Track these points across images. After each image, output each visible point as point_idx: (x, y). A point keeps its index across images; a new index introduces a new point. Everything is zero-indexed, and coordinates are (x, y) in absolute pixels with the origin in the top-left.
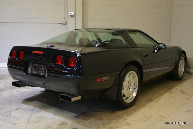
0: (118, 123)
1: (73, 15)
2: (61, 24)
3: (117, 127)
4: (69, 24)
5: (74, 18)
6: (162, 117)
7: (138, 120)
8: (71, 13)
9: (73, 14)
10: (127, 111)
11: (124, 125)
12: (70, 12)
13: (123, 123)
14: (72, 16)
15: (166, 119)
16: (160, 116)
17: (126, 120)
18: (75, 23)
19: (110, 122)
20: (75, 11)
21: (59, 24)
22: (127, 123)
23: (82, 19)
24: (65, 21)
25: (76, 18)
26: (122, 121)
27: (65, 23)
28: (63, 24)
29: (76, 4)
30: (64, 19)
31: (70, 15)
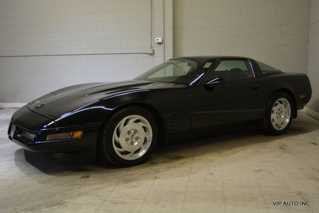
1: (161, 42)
4: (156, 53)
5: (162, 46)
8: (157, 40)
9: (160, 40)
12: (157, 38)
14: (159, 43)
18: (164, 52)
20: (164, 37)
21: (146, 55)
24: (152, 50)
25: (165, 46)
27: (152, 53)
28: (151, 54)
29: (165, 27)
30: (151, 48)
31: (157, 41)
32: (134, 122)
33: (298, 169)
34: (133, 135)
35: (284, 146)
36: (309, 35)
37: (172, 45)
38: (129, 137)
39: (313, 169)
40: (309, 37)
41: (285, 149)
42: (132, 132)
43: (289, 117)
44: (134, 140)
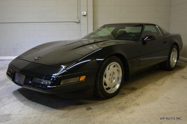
0: (128, 103)
1: (86, 14)
3: (127, 107)
4: (82, 22)
5: (86, 17)
6: (168, 98)
7: (146, 101)
8: (83, 13)
9: (85, 13)
10: (135, 93)
11: (134, 105)
12: (83, 12)
13: (132, 104)
14: (84, 15)
15: (172, 100)
16: (165, 97)
17: (135, 100)
18: (87, 21)
19: (121, 102)
21: (74, 23)
22: (136, 103)
23: (93, 18)
24: (78, 20)
25: (88, 17)
26: (131, 102)
27: (79, 22)
28: (77, 23)
29: (88, 5)
30: (78, 18)
31: (83, 14)
32: (113, 67)
34: (112, 76)
36: (170, 12)
38: (110, 77)
42: (112, 73)
43: (176, 59)
44: (113, 79)
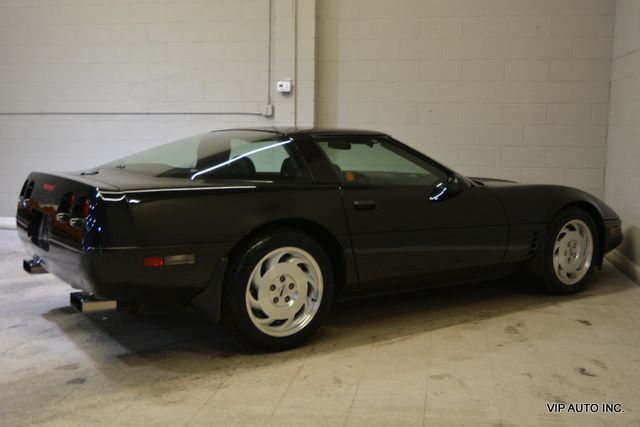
1: (288, 90)
2: (262, 117)
5: (291, 99)
8: (281, 86)
9: (287, 87)
12: (280, 83)
14: (285, 94)
18: (296, 113)
20: (296, 80)
21: (256, 117)
24: (270, 107)
25: (298, 100)
27: (270, 113)
28: (268, 117)
29: (298, 58)
30: (269, 103)
31: (279, 89)
33: (523, 375)
35: (519, 325)
36: (610, 84)
37: (313, 97)
39: (555, 376)
40: (610, 87)
41: (517, 333)
